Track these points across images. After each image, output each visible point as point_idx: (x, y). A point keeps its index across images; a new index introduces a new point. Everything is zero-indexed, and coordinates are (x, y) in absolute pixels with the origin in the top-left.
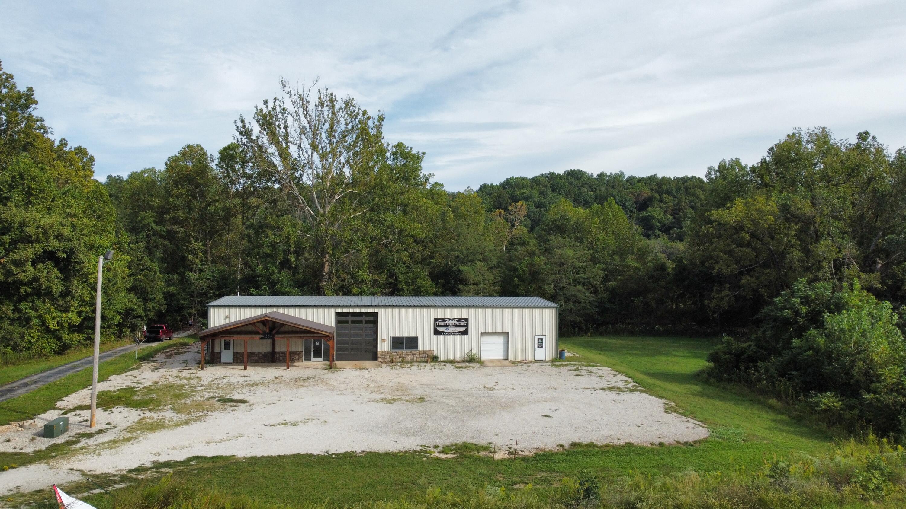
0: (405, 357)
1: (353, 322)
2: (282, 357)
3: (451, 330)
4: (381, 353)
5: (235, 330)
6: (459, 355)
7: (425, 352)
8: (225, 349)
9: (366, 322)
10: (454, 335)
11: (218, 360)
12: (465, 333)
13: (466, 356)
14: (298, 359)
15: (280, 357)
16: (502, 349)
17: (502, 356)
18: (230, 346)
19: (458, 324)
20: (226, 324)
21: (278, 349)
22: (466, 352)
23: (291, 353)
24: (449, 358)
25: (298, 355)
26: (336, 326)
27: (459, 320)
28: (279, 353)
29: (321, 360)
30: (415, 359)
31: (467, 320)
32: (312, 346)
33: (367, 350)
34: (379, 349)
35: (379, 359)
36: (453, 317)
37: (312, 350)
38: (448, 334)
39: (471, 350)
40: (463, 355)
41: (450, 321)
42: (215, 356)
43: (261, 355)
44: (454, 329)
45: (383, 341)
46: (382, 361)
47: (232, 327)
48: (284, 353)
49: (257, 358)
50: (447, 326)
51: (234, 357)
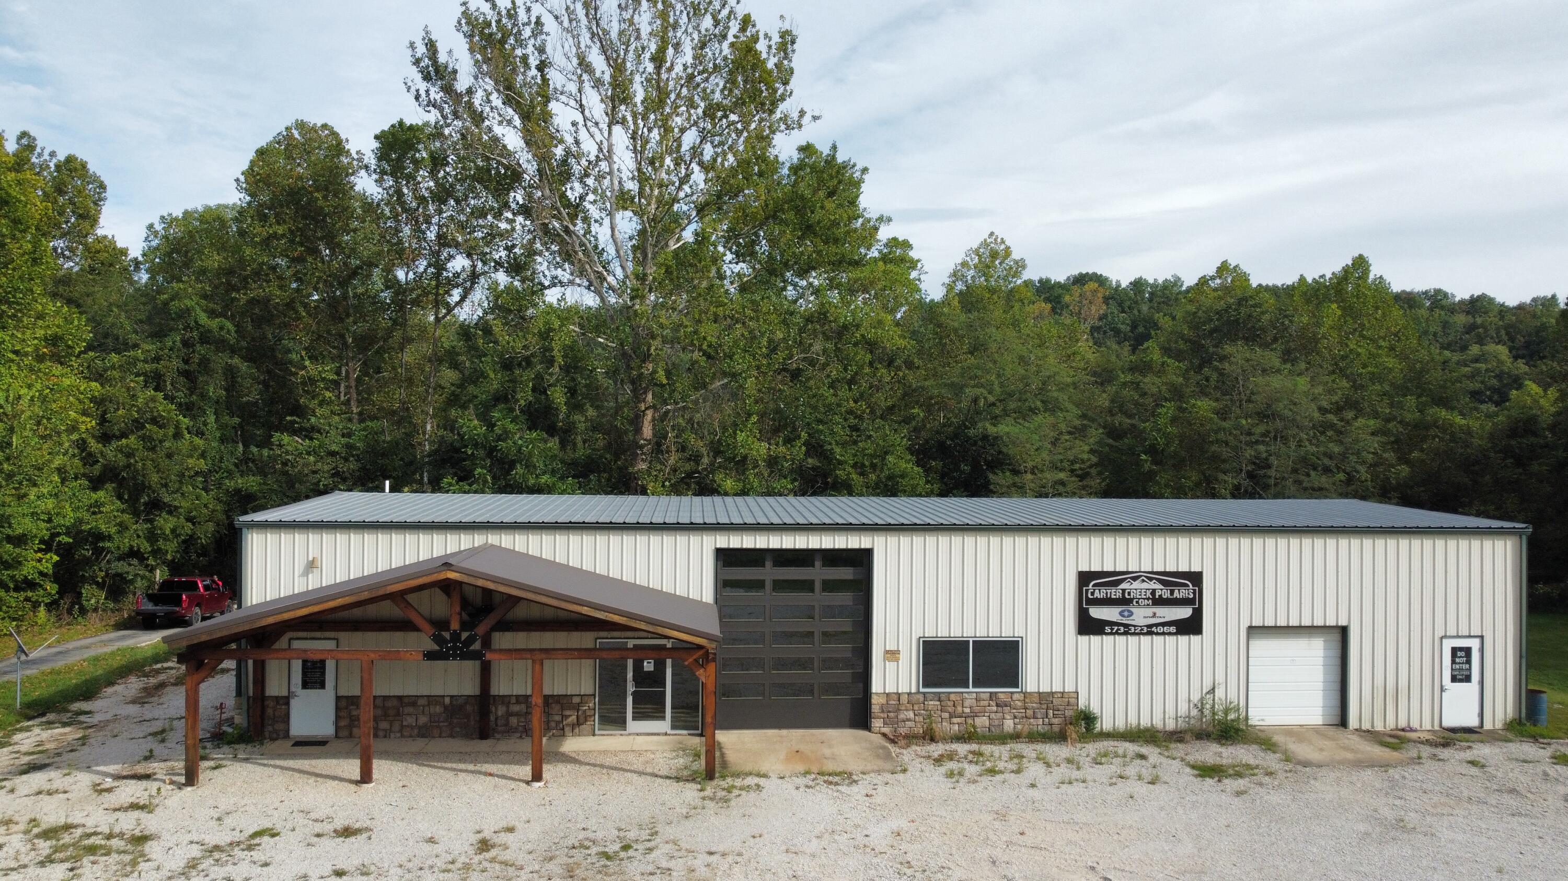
0: (974, 715)
1: (779, 585)
2: (517, 714)
3: (1141, 616)
4: (883, 700)
5: (345, 614)
6: (1171, 711)
7: (1045, 699)
8: (305, 685)
9: (829, 586)
10: (1150, 633)
11: (280, 726)
12: (1192, 626)
13: (1194, 712)
14: (578, 723)
15: (510, 714)
16: (1320, 686)
17: (1319, 711)
18: (323, 673)
19: (1166, 594)
20: (308, 592)
21: (502, 686)
22: (1196, 698)
23: (549, 700)
24: (1133, 721)
25: (577, 708)
26: (716, 600)
27: (1170, 579)
28: (505, 700)
29: (664, 726)
30: (1009, 725)
31: (1196, 578)
32: (630, 675)
33: (832, 688)
34: (876, 686)
35: (877, 724)
36: (1146, 567)
37: (631, 688)
38: (1127, 630)
39: (1213, 691)
40: (1183, 709)
41: (1136, 585)
42: (270, 712)
43: (438, 709)
44: (1149, 611)
45: (892, 655)
46: (886, 730)
47: (332, 604)
48: (524, 699)
49: (423, 720)
50: (1124, 601)
51: (338, 718)
